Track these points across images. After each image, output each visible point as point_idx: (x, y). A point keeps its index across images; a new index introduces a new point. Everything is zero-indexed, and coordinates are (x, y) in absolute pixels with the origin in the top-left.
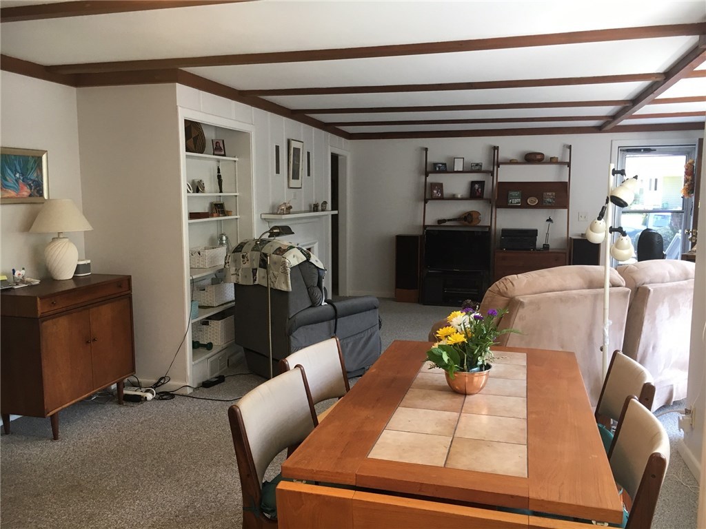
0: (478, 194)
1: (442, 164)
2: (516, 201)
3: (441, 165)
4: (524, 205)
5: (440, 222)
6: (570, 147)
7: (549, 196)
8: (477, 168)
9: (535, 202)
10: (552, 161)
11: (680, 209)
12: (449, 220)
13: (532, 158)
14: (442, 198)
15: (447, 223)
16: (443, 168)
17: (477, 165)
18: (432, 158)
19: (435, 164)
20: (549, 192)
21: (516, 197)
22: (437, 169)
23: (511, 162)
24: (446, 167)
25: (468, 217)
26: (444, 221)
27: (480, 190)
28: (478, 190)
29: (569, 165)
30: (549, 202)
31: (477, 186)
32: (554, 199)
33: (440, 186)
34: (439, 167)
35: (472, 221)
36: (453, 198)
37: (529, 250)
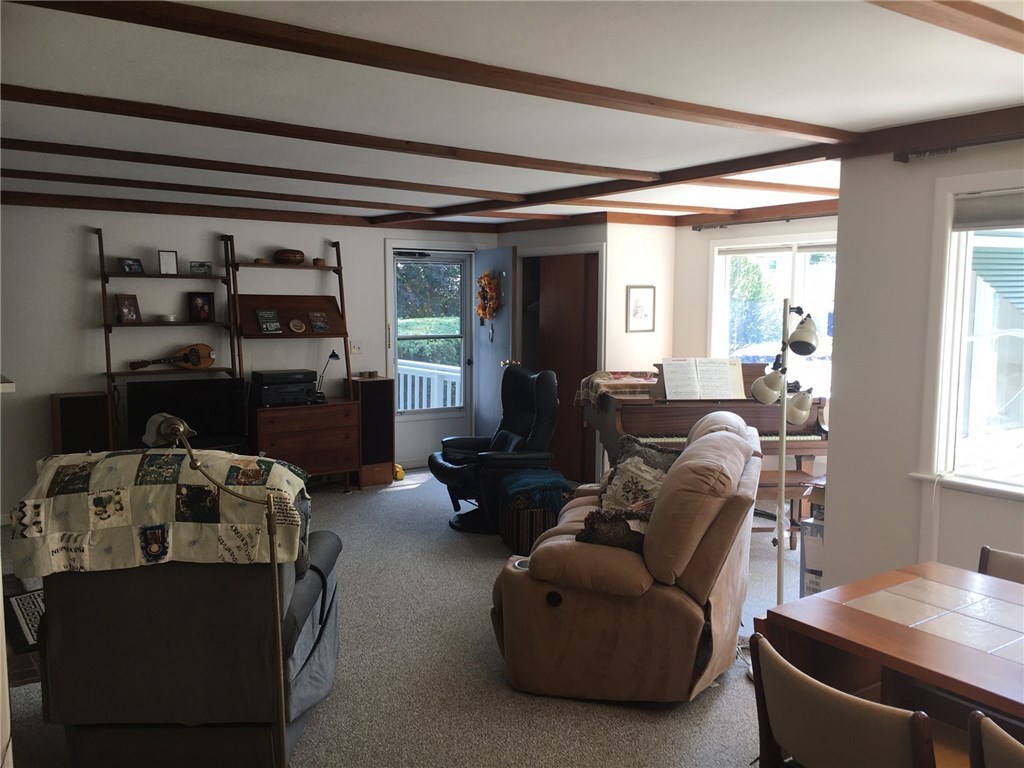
0: (203, 316)
1: (134, 260)
2: (274, 326)
3: (131, 262)
4: (288, 334)
5: (134, 365)
6: (336, 245)
7: (319, 319)
8: (203, 270)
9: (301, 329)
10: (317, 264)
11: (457, 333)
12: (155, 362)
13: (284, 258)
14: (139, 323)
15: (149, 368)
16: (135, 267)
17: (202, 265)
18: (112, 250)
19: (121, 261)
20: (317, 312)
21: (270, 320)
22: (127, 269)
23: (257, 263)
24: (140, 265)
25: (189, 356)
26: (145, 363)
27: (206, 308)
28: (202, 307)
29: (338, 271)
30: (322, 328)
31: (199, 301)
32: (327, 323)
33: (132, 300)
34: (130, 266)
35: (199, 362)
36: (159, 321)
37: (305, 403)
